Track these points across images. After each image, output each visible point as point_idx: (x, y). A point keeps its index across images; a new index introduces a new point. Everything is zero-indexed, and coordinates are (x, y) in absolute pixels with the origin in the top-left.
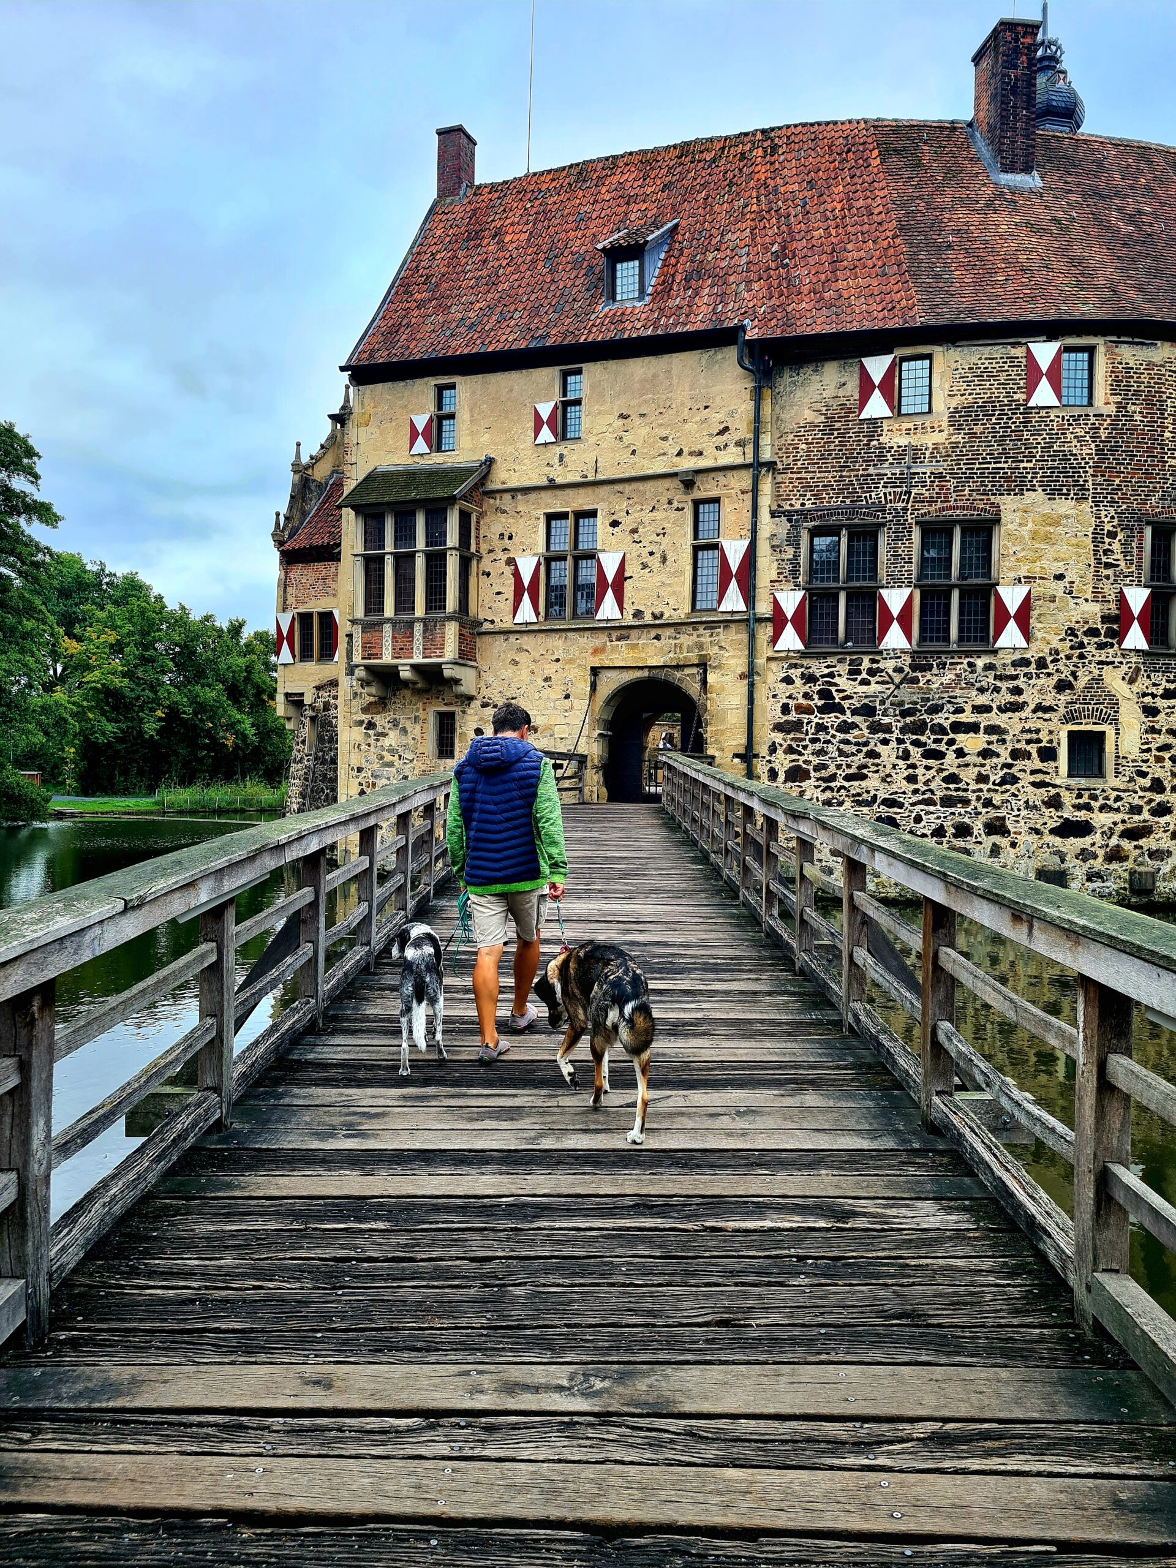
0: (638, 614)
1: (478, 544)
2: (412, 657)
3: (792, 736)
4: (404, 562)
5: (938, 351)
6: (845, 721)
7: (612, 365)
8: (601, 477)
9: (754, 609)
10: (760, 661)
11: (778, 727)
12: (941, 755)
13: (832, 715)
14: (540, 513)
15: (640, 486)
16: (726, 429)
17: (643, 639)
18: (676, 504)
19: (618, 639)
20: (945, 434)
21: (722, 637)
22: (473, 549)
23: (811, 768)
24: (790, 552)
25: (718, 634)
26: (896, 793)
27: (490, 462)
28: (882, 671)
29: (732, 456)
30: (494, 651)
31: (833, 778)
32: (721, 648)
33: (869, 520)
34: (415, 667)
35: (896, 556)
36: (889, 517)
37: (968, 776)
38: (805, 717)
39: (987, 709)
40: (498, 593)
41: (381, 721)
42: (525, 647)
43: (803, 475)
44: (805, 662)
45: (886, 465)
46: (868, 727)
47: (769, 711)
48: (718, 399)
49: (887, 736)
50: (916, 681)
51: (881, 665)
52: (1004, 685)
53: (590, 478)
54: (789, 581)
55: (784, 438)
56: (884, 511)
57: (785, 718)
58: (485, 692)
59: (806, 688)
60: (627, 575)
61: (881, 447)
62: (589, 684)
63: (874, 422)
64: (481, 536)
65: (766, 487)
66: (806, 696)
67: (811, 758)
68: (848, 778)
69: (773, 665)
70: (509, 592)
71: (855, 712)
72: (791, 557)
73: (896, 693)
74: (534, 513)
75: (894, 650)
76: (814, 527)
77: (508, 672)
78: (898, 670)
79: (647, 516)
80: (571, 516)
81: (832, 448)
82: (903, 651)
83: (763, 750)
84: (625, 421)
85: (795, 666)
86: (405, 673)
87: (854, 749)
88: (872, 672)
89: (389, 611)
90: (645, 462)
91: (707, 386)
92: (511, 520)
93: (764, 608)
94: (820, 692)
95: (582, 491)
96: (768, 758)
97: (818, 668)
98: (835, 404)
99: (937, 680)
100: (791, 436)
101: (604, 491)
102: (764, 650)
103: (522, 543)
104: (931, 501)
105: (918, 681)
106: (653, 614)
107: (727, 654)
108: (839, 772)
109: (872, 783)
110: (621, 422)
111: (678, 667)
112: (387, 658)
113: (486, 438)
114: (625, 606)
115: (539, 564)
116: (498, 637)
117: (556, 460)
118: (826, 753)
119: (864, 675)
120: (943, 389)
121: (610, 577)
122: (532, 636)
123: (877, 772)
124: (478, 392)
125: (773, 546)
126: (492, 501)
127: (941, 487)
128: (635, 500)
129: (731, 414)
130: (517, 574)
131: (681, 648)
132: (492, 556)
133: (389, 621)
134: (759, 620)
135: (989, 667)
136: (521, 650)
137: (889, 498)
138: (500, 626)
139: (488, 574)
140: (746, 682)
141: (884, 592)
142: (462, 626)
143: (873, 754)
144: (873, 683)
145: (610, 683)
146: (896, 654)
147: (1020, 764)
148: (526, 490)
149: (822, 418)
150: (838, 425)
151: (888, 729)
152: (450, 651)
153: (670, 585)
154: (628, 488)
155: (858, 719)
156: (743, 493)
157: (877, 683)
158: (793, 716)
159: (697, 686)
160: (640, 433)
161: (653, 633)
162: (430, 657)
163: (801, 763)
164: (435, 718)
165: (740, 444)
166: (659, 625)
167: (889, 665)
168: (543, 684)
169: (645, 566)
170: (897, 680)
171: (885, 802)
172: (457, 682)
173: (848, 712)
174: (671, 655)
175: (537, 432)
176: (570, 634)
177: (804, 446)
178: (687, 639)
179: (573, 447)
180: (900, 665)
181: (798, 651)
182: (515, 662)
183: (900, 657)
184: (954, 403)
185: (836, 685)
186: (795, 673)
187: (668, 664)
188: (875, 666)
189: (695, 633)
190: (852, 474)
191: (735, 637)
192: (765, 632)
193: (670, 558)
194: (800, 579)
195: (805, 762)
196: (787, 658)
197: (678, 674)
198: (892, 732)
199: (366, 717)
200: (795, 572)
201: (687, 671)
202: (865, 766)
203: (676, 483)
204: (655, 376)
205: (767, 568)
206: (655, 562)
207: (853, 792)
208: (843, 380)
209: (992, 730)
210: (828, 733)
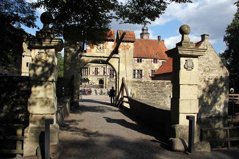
4: (86, 71)
22: (90, 70)
40: (92, 73)
42: (93, 77)
62: (97, 79)
93: (107, 75)
103: (93, 70)
112: (84, 78)
114: (99, 74)
119: (113, 79)
133: (85, 75)
162: (87, 77)
172: (89, 79)
173: (112, 82)
176: (96, 76)
191: (105, 77)
194: (109, 73)
206: (101, 71)
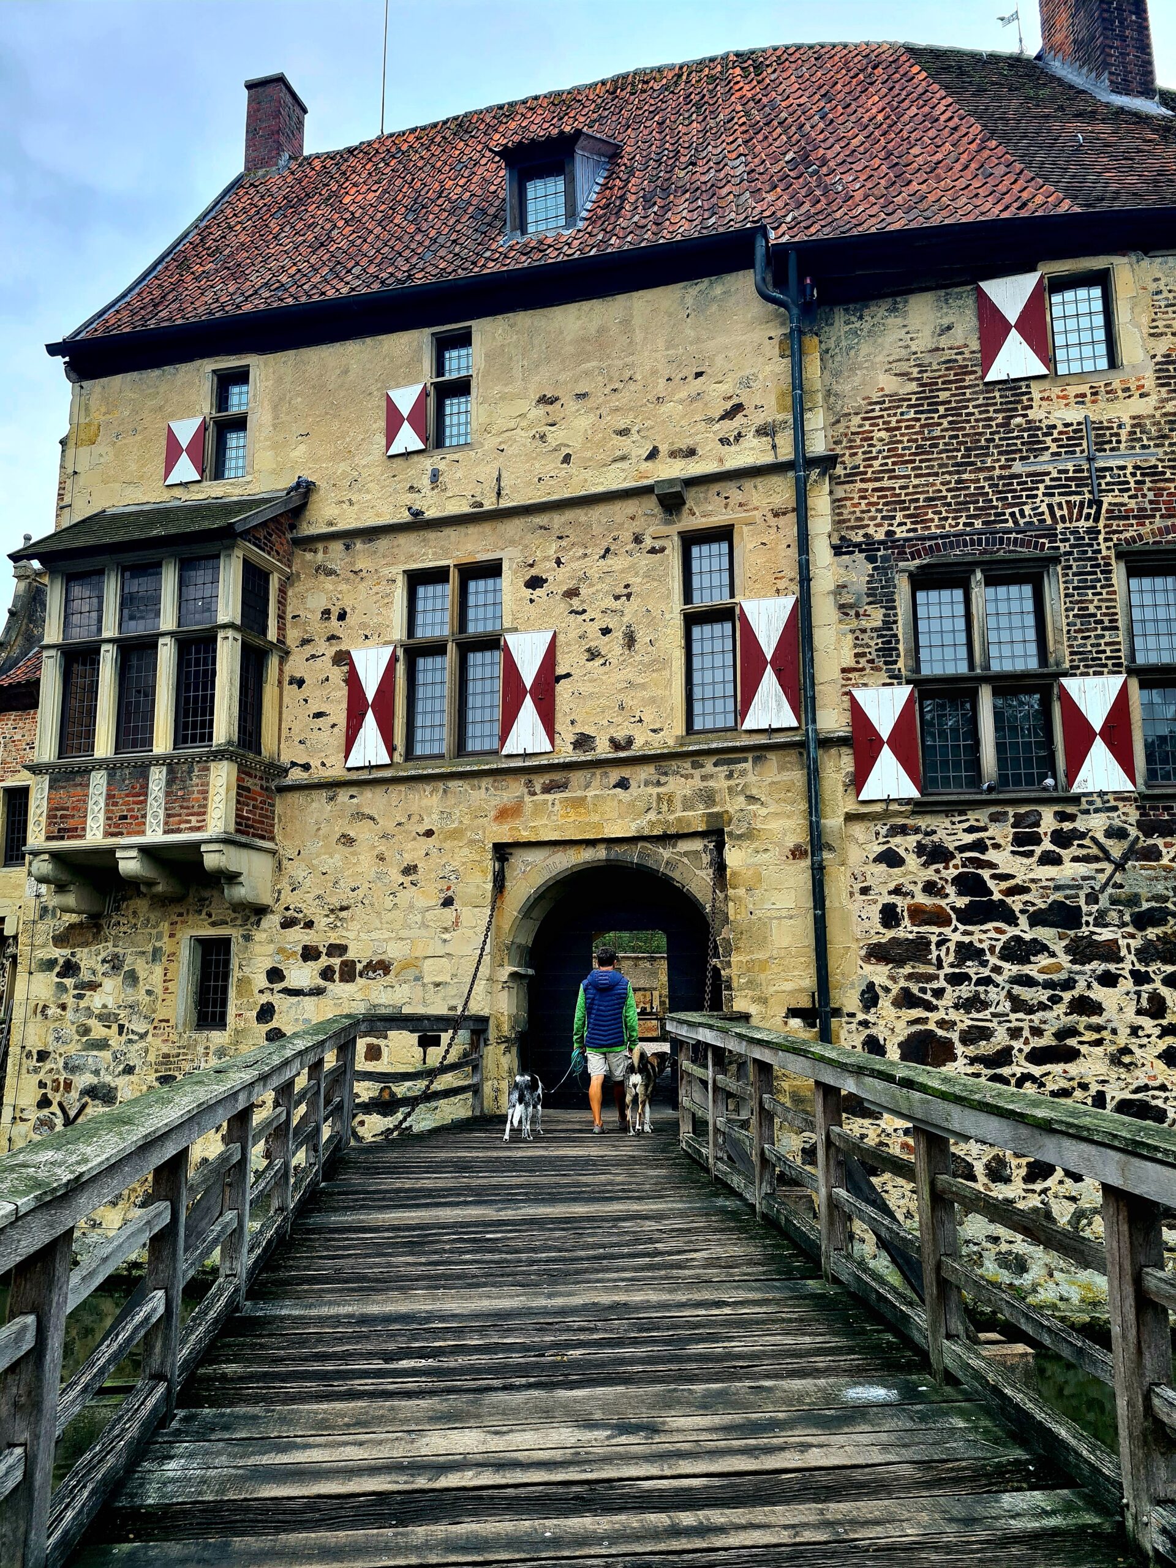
0: (583, 742)
1: (281, 628)
2: (143, 833)
3: (907, 970)
5: (1117, 265)
6: (1017, 939)
7: (524, 319)
8: (505, 503)
9: (814, 721)
10: (833, 822)
11: (878, 953)
13: (989, 926)
14: (397, 571)
15: (580, 515)
16: (738, 408)
17: (596, 787)
18: (648, 543)
19: (547, 790)
20: (1153, 400)
21: (751, 778)
22: (272, 635)
23: (955, 1036)
24: (877, 617)
25: (743, 773)
26: (1146, 1088)
27: (304, 491)
28: (1083, 836)
29: (752, 453)
30: (308, 821)
31: (1004, 1056)
32: (751, 799)
33: (1025, 552)
34: (147, 851)
35: (1085, 616)
36: (1064, 547)
38: (933, 932)
40: (319, 715)
41: (89, 959)
42: (367, 811)
43: (886, 483)
44: (923, 822)
45: (1046, 456)
46: (1068, 950)
47: (857, 922)
48: (719, 360)
49: (1112, 967)
50: (1153, 854)
51: (1080, 824)
53: (488, 506)
54: (879, 669)
55: (843, 424)
56: (1052, 537)
57: (890, 934)
58: (288, 898)
59: (929, 874)
60: (560, 670)
61: (1032, 427)
62: (490, 877)
63: (1011, 385)
64: (289, 616)
65: (821, 502)
66: (930, 888)
67: (953, 1015)
68: (1038, 1056)
69: (858, 830)
70: (339, 713)
71: (1037, 919)
72: (879, 624)
73: (1118, 878)
74: (385, 571)
75: (1101, 794)
76: (920, 568)
77: (333, 860)
78: (1118, 833)
79: (595, 566)
80: (454, 575)
81: (937, 432)
82: (1120, 796)
83: (849, 1000)
84: (549, 408)
85: (903, 830)
86: (129, 865)
87: (1044, 995)
88: (1062, 839)
89: (104, 745)
90: (588, 474)
91: (698, 340)
92: (344, 587)
93: (833, 720)
94: (957, 881)
95: (473, 530)
96: (861, 1017)
97: (950, 832)
98: (934, 361)
100: (856, 420)
101: (513, 527)
102: (839, 801)
103: (363, 625)
104: (1142, 516)
105: (1158, 856)
106: (612, 740)
107: (763, 811)
108: (1017, 1044)
109: (1092, 1067)
110: (542, 410)
111: (666, 839)
112: (94, 836)
113: (300, 452)
114: (558, 728)
115: (394, 659)
116: (315, 794)
117: (426, 481)
118: (985, 1005)
119: (1047, 845)
120: (1138, 326)
121: (528, 675)
122: (379, 791)
123: (1099, 1043)
124: (288, 379)
125: (842, 607)
126: (309, 556)
127: (1158, 493)
128: (572, 539)
129: (746, 383)
130: (353, 681)
131: (670, 801)
132: (309, 650)
133: (102, 764)
134: (827, 743)
136: (360, 816)
137: (1058, 513)
138: (319, 774)
139: (300, 683)
140: (806, 863)
141: (1071, 685)
142: (244, 771)
143: (1085, 1006)
144: (1066, 859)
145: (531, 874)
146: (1107, 802)
148: (371, 534)
149: (913, 386)
150: (943, 396)
151: (1110, 952)
152: (219, 819)
153: (643, 686)
154: (557, 520)
155: (1045, 934)
156: (776, 515)
157: (1075, 859)
158: (907, 930)
159: (706, 875)
160: (577, 428)
161: (615, 775)
162: (179, 831)
163: (931, 1026)
164: (193, 951)
165: (766, 430)
166: (624, 761)
167: (1096, 824)
168: (402, 879)
169: (593, 654)
170: (1116, 852)
171: (1124, 1107)
172: (232, 878)
173: (1023, 921)
174: (652, 816)
175: (391, 436)
176: (453, 784)
177: (883, 434)
178: (681, 785)
179: (456, 457)
180: (1117, 823)
181: (909, 801)
182: (347, 840)
183: (1115, 809)
184: (1161, 346)
185: (991, 865)
186: (904, 844)
187: (646, 833)
188: (1067, 826)
189: (697, 773)
190: (981, 476)
191: (778, 778)
192: (838, 766)
193: (642, 637)
194: (901, 664)
195: (941, 1023)
196: (886, 815)
197: (666, 853)
198: (1121, 960)
199: (60, 954)
200: (888, 651)
201: (684, 846)
202: (1072, 1032)
203: (651, 504)
204: (602, 330)
205: (834, 646)
206: (613, 646)
207: (1051, 1086)
208: (946, 322)
210: (984, 963)
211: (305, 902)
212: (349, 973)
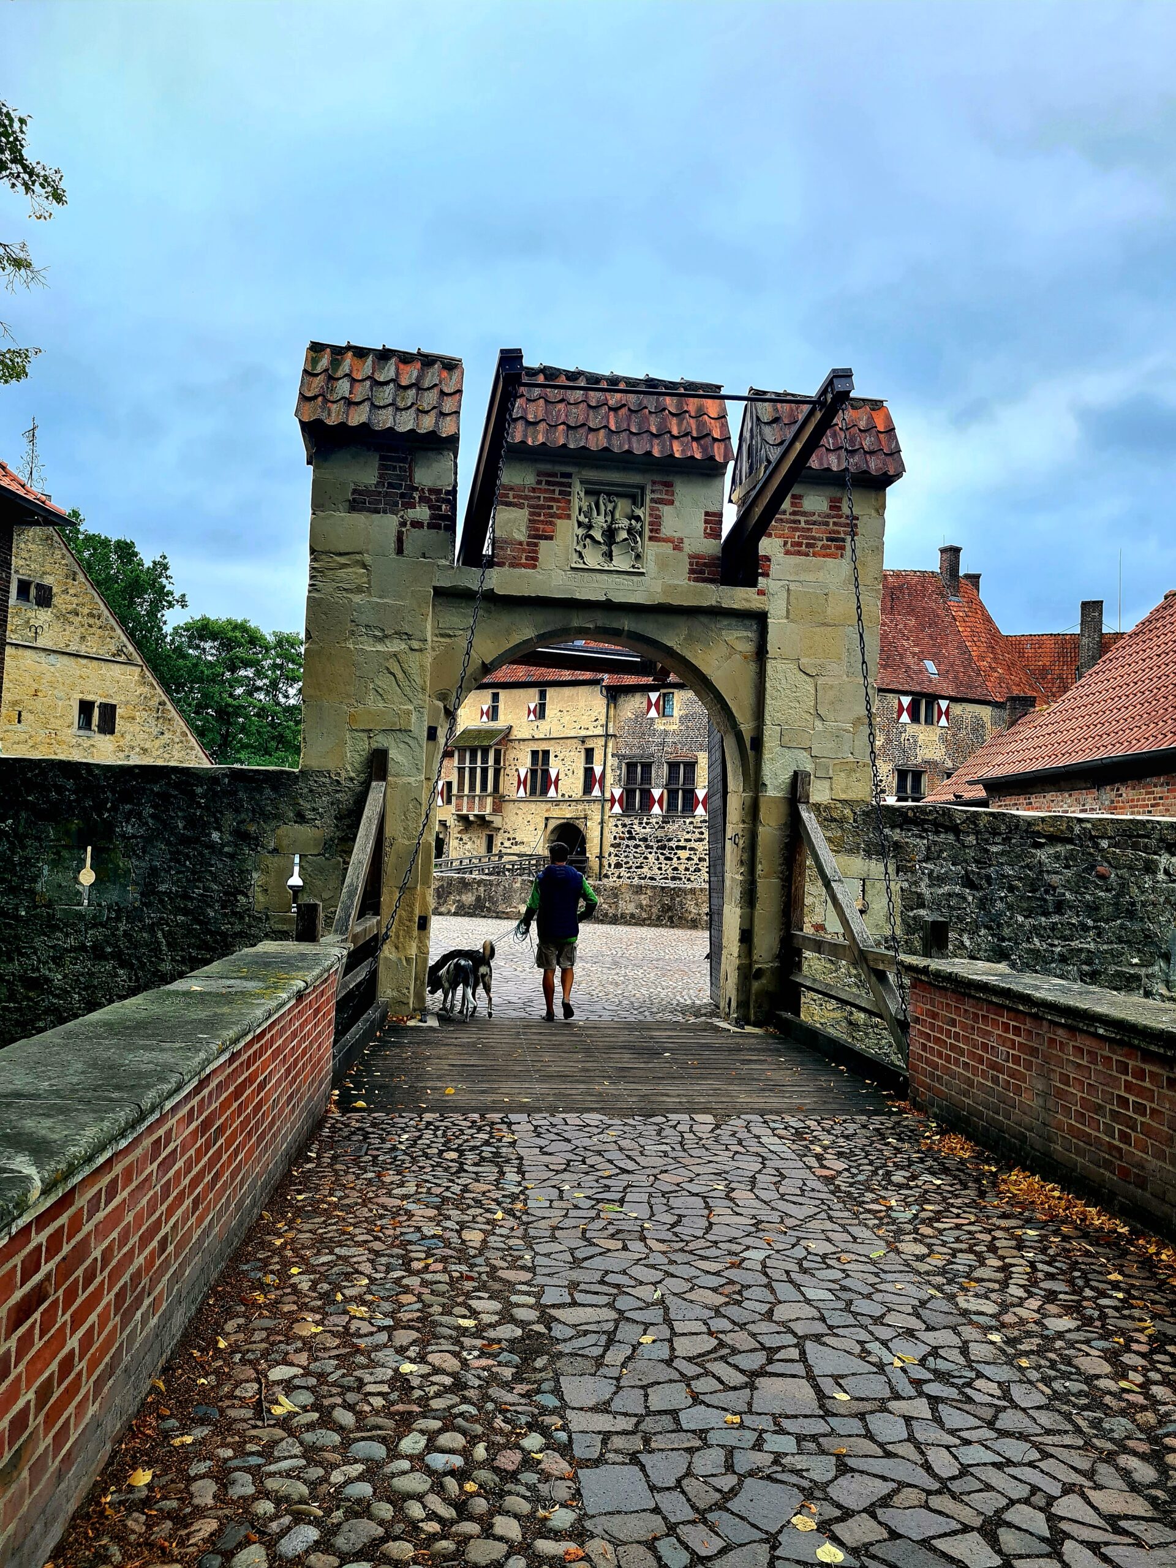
0: (563, 795)
1: (503, 764)
2: (474, 811)
3: (616, 849)
4: (473, 771)
5: (675, 691)
6: (636, 844)
7: (559, 690)
8: (552, 736)
9: (604, 795)
10: (606, 817)
11: (612, 845)
12: (671, 859)
13: (632, 841)
14: (530, 750)
15: (566, 741)
16: (597, 719)
17: (564, 806)
18: (579, 750)
19: (555, 806)
20: (677, 725)
21: (592, 807)
22: (500, 765)
23: (623, 863)
24: (618, 772)
25: (591, 805)
26: (654, 874)
27: (511, 727)
28: (651, 823)
29: (600, 731)
30: (509, 808)
31: (631, 868)
32: (592, 811)
33: (648, 760)
34: (475, 815)
35: (658, 775)
36: (657, 760)
37: (682, 868)
38: (622, 842)
39: (690, 840)
41: (465, 837)
42: (521, 808)
43: (626, 739)
44: (623, 819)
45: (656, 737)
46: (645, 847)
47: (609, 839)
48: (593, 707)
50: (664, 828)
51: (651, 821)
52: (697, 830)
53: (548, 736)
54: (618, 784)
55: (619, 724)
56: (656, 757)
57: (614, 842)
58: (504, 826)
59: (623, 829)
60: (560, 778)
61: (654, 730)
63: (652, 719)
64: (505, 760)
65: (610, 745)
66: (623, 833)
67: (623, 859)
69: (611, 819)
70: (515, 784)
71: (640, 840)
72: (618, 774)
73: (656, 832)
74: (527, 750)
75: (656, 814)
76: (628, 762)
77: (514, 818)
78: (657, 823)
79: (568, 754)
80: (541, 752)
81: (637, 729)
82: (659, 815)
83: (606, 855)
84: (562, 713)
85: (619, 820)
86: (472, 818)
87: (639, 855)
88: (647, 824)
89: (466, 791)
90: (568, 731)
91: (589, 702)
92: (518, 753)
93: (608, 795)
94: (628, 831)
95: (546, 742)
96: (608, 858)
97: (627, 821)
98: (638, 711)
99: (671, 827)
100: (621, 723)
101: (553, 742)
102: (607, 813)
103: (522, 763)
104: (672, 753)
106: (568, 795)
107: (594, 814)
108: (633, 865)
109: (645, 870)
110: (560, 713)
111: (577, 818)
112: (465, 812)
113: (510, 717)
114: (558, 791)
115: (528, 772)
116: (510, 803)
117: (536, 728)
118: (629, 857)
120: (677, 707)
121: (553, 779)
122: (523, 803)
123: (647, 865)
124: (509, 698)
125: (612, 769)
126: (509, 745)
127: (675, 748)
128: (565, 747)
129: (599, 713)
130: (519, 776)
131: (578, 811)
132: (509, 768)
133: (466, 795)
134: (606, 800)
135: (691, 823)
136: (519, 809)
137: (657, 751)
138: (511, 798)
139: (507, 776)
140: (600, 826)
141: (654, 790)
142: (495, 798)
144: (647, 828)
145: (552, 824)
146: (656, 816)
147: (702, 864)
148: (524, 740)
149: (635, 716)
150: (639, 719)
151: (652, 847)
152: (488, 809)
153: (575, 784)
154: (561, 741)
155: (641, 843)
156: (602, 746)
157: (649, 828)
158: (618, 841)
159: (583, 827)
160: (566, 719)
161: (568, 804)
164: (485, 837)
165: (602, 726)
166: (570, 801)
167: (654, 821)
168: (527, 824)
169: (566, 775)
170: (656, 827)
171: (650, 878)
174: (575, 813)
175: (529, 716)
176: (538, 803)
177: (628, 727)
178: (580, 807)
179: (542, 723)
180: (658, 821)
181: (620, 814)
182: (517, 814)
183: (658, 818)
184: (681, 713)
185: (634, 828)
186: (619, 823)
187: (573, 817)
188: (648, 821)
189: (583, 805)
190: (644, 740)
191: (597, 807)
192: (608, 805)
193: (577, 773)
194: (622, 783)
195: (621, 860)
196: (616, 816)
197: (577, 822)
198: (653, 849)
200: (620, 780)
201: (580, 820)
202: (643, 863)
203: (579, 741)
204: (573, 694)
205: (610, 779)
206: (570, 773)
207: (638, 873)
208: (641, 702)
209: (691, 849)
210: (630, 849)
211: (508, 827)
212: (516, 844)
